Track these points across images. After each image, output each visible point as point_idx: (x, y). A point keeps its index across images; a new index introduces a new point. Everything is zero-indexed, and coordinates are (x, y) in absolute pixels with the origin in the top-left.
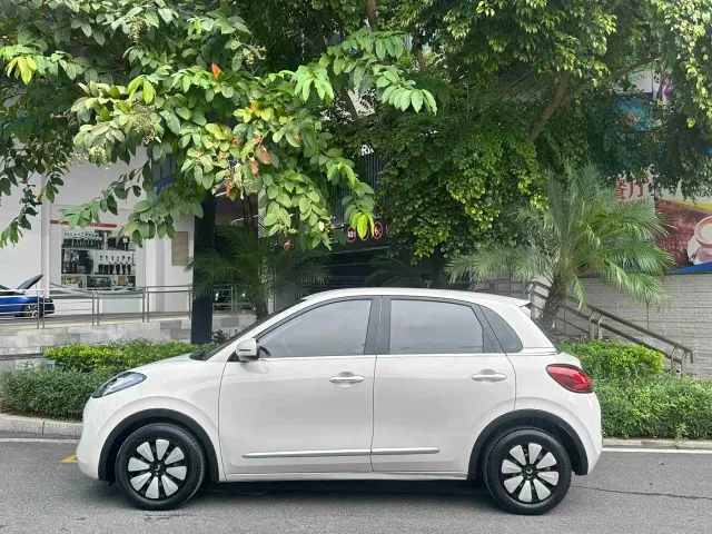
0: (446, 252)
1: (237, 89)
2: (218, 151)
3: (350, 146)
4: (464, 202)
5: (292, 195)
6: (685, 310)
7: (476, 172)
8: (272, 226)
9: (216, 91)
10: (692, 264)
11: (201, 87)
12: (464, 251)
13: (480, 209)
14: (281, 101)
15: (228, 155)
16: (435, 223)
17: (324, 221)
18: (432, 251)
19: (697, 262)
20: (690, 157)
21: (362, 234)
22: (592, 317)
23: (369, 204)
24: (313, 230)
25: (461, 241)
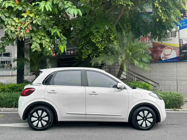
0: (91, 57)
1: (23, 7)
2: (17, 26)
3: (65, 26)
4: (95, 42)
5: (40, 39)
6: (160, 73)
7: (98, 34)
8: (34, 49)
9: (17, 8)
10: (162, 60)
11: (11, 7)
12: (97, 57)
13: (100, 44)
14: (37, 11)
15: (20, 27)
16: (88, 48)
17: (51, 47)
18: (87, 57)
19: (163, 59)
20: (159, 30)
21: (62, 51)
22: (134, 75)
23: (65, 43)
24: (47, 50)
25: (95, 53)
